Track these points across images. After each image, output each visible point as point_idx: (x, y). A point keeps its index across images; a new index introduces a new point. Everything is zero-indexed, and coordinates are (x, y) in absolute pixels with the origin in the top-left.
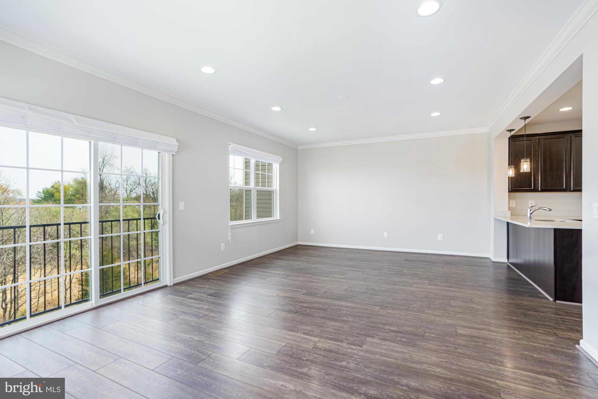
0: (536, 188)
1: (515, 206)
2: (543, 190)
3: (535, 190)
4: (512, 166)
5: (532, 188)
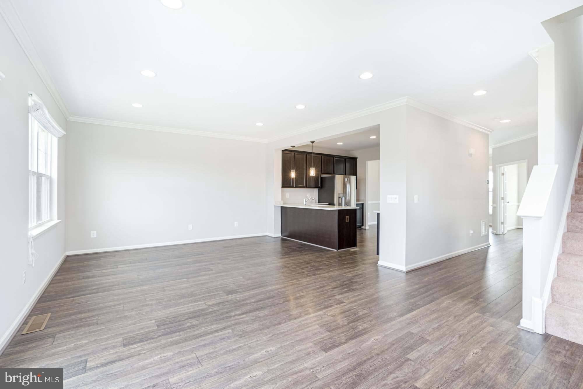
2: (297, 187)
3: (293, 187)
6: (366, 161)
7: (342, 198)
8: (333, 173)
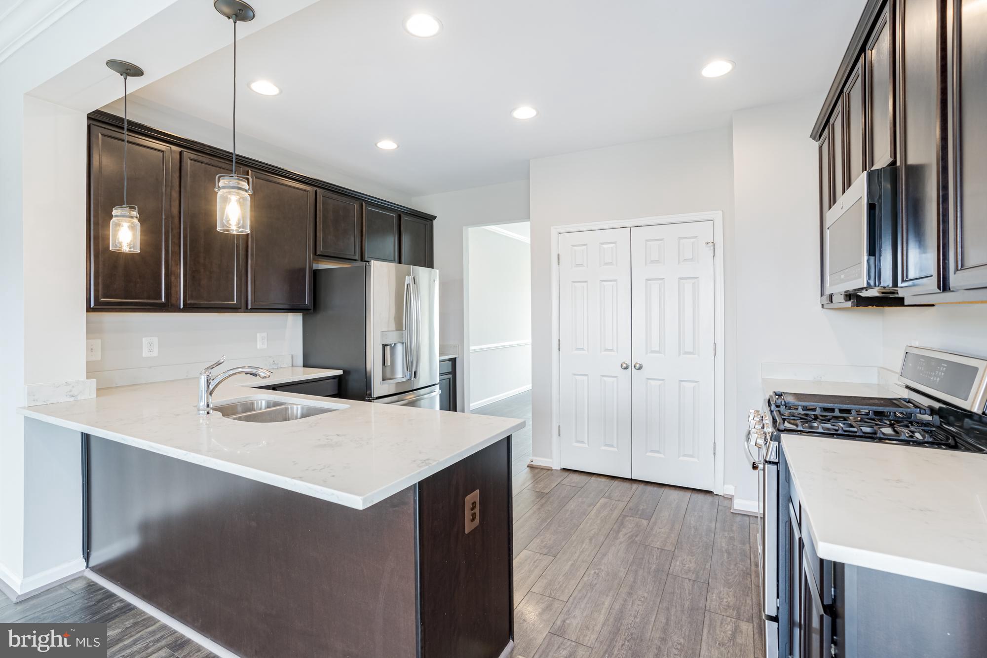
0: (173, 301)
1: (99, 358)
2: (189, 308)
3: (169, 306)
4: (133, 208)
5: (160, 298)
6: (464, 227)
7: (393, 349)
8: (358, 257)
